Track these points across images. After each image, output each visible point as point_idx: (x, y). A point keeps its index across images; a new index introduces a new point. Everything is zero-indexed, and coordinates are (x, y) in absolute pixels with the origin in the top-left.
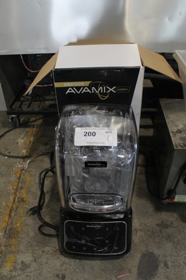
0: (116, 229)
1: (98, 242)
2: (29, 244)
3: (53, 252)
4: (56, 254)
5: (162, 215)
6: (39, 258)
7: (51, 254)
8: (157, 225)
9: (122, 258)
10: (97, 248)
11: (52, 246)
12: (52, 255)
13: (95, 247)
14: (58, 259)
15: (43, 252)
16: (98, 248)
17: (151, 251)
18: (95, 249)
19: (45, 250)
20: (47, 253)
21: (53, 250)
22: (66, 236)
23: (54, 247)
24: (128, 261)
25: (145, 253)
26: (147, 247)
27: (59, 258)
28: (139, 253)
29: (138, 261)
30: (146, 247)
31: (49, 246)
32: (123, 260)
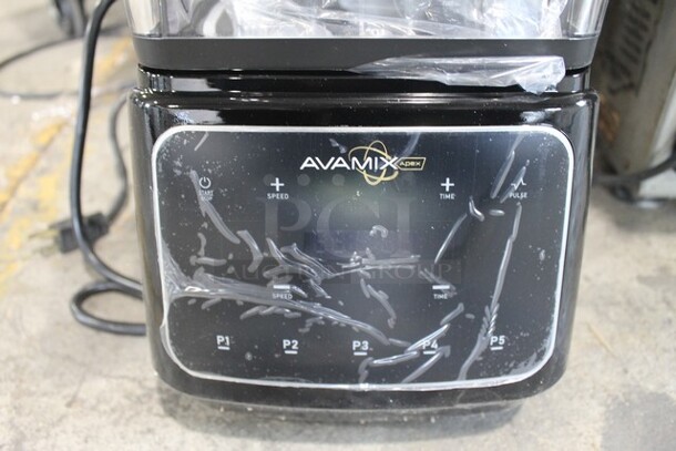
0: (506, 186)
1: (381, 296)
2: (12, 365)
3: (125, 402)
4: (138, 414)
5: (649, 244)
6: (43, 434)
7: (113, 410)
8: (641, 279)
9: (508, 426)
10: (373, 342)
11: (123, 377)
12: (114, 416)
13: (362, 336)
14: (149, 436)
15: (69, 405)
16: (382, 338)
17: (651, 387)
18: (361, 347)
19: (82, 395)
20: (93, 408)
21: (128, 396)
22: (168, 255)
23: (134, 380)
24: (541, 440)
25: (622, 399)
26: (626, 371)
27: (150, 431)
28: (592, 397)
29: (599, 440)
30: (620, 369)
31: (108, 376)
32: (515, 435)
